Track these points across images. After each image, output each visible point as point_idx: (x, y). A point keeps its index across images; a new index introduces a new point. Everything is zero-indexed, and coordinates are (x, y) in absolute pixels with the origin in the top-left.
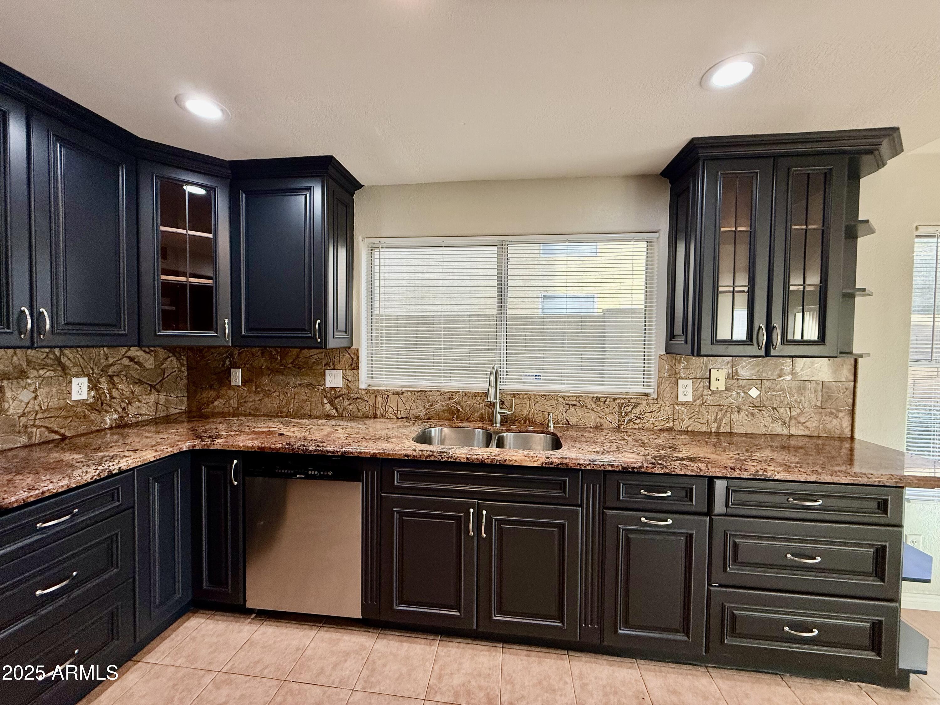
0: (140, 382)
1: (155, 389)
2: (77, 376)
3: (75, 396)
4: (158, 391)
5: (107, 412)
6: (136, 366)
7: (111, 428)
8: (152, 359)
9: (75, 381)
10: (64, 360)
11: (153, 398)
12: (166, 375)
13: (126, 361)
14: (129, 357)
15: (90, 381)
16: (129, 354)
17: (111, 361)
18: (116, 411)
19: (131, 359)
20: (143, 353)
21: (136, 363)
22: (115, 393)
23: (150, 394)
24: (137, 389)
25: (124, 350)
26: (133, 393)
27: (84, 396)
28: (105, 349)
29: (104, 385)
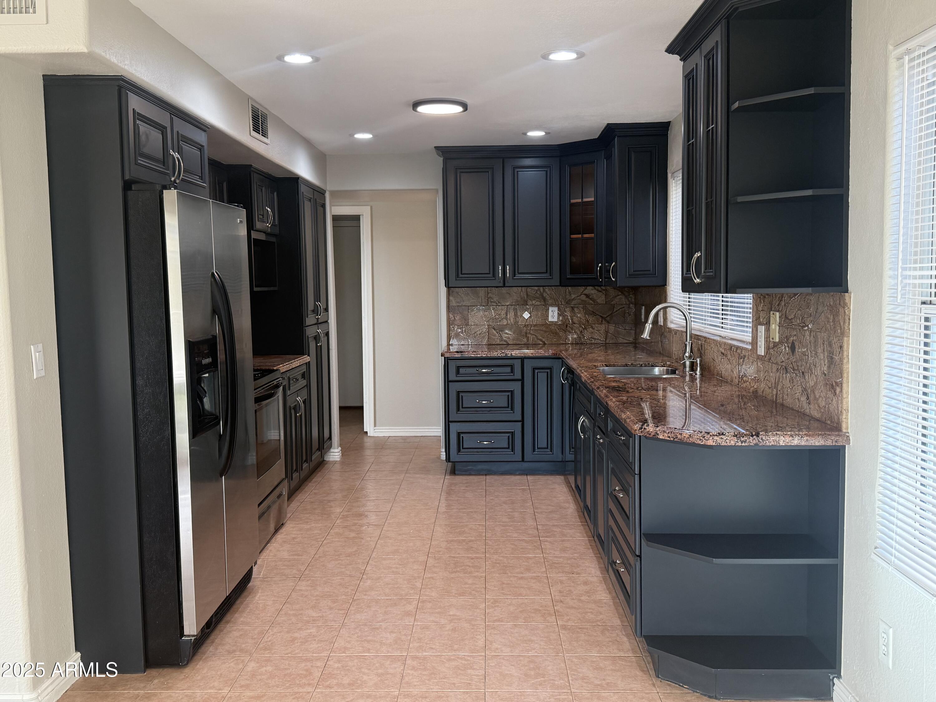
0: (593, 313)
1: (605, 320)
2: (552, 305)
3: (550, 319)
4: (608, 322)
5: (570, 332)
6: (591, 301)
7: (572, 344)
8: (603, 296)
9: (551, 309)
10: (545, 295)
11: (603, 327)
12: (615, 310)
13: (583, 297)
14: (585, 294)
15: (559, 310)
16: (586, 292)
17: (573, 296)
18: (575, 332)
19: (587, 296)
20: (596, 292)
21: (591, 299)
22: (575, 319)
23: (601, 324)
24: (591, 319)
25: (581, 289)
26: (588, 321)
27: (555, 319)
28: (570, 288)
29: (568, 314)
